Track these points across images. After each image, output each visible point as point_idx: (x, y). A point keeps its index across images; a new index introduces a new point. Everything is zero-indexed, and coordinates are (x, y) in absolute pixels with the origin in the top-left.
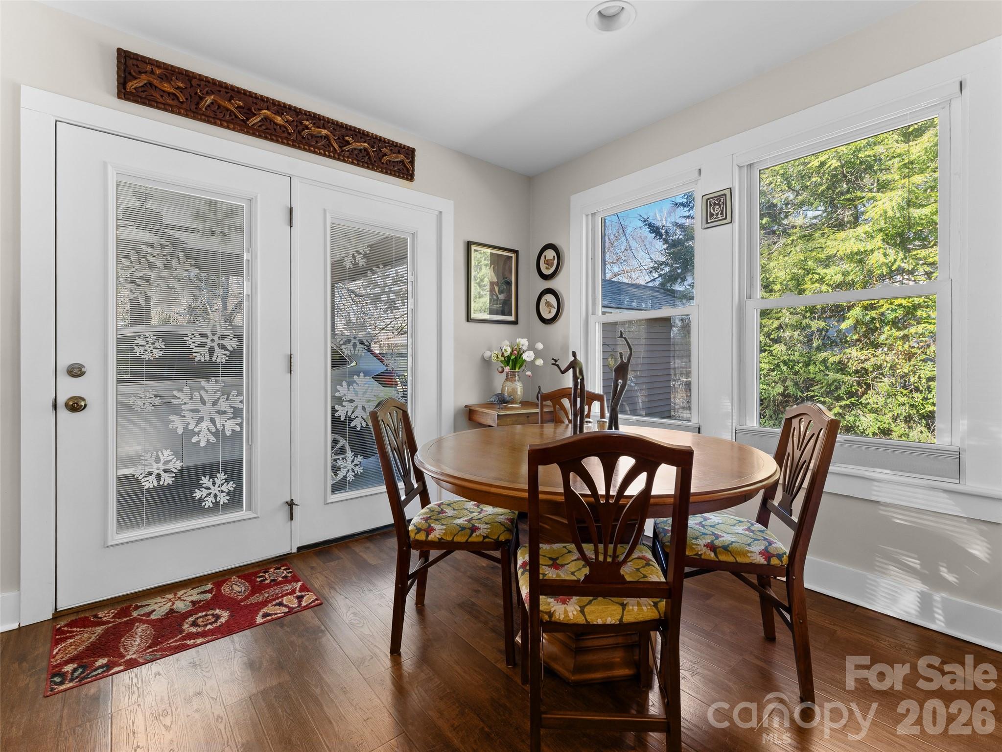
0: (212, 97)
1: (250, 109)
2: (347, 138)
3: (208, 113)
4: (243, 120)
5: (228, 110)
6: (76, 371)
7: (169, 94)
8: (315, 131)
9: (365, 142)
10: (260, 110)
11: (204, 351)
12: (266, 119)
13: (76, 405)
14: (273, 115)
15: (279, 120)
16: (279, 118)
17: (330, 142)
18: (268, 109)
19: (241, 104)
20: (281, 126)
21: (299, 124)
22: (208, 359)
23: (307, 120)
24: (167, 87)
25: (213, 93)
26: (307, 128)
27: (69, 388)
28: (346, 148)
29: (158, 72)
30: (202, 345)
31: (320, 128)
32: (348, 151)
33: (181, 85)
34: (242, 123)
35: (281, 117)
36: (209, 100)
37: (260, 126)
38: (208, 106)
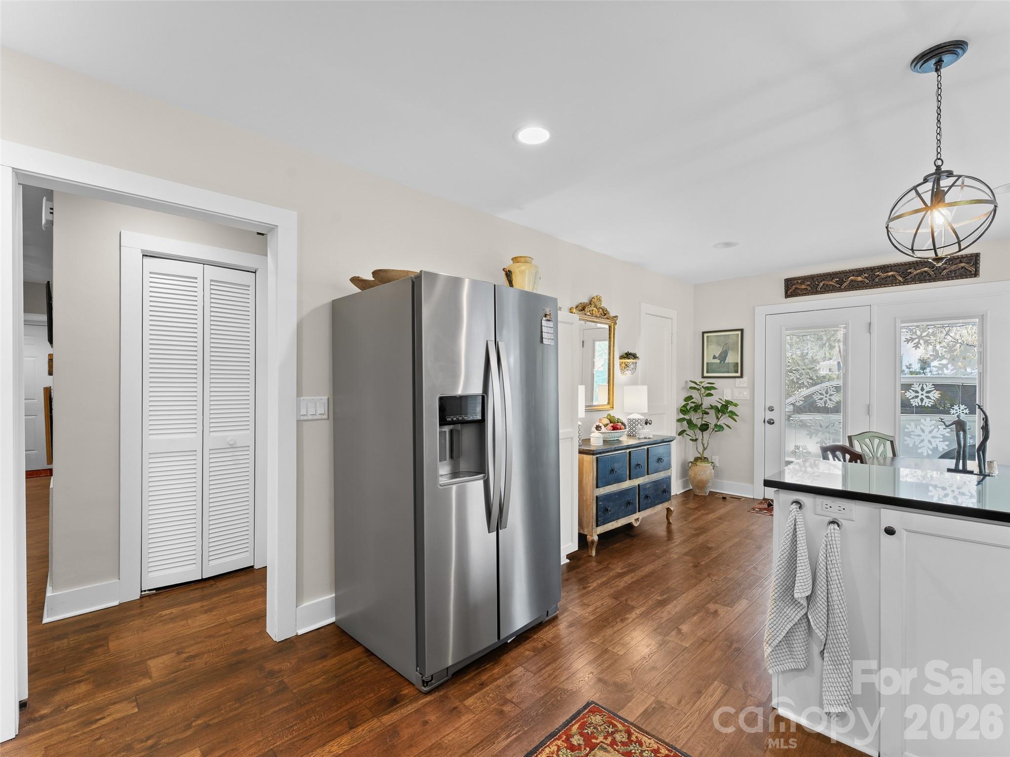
0: (823, 283)
1: (843, 280)
2: (909, 271)
3: (822, 290)
4: (839, 287)
5: (831, 285)
6: (771, 409)
7: (804, 289)
8: (883, 275)
9: (926, 267)
10: (848, 278)
11: (822, 402)
12: (852, 281)
13: (771, 422)
14: (856, 278)
15: (860, 279)
16: (860, 278)
17: (896, 278)
18: (853, 276)
19: (838, 279)
20: (861, 282)
21: (873, 275)
22: (823, 405)
23: (879, 271)
24: (803, 287)
25: (824, 280)
26: (878, 276)
27: (769, 415)
28: (909, 277)
29: (799, 281)
30: (821, 399)
31: (888, 272)
32: (911, 277)
33: (809, 283)
34: (839, 288)
35: (860, 276)
36: (821, 284)
37: (849, 286)
38: (822, 287)
